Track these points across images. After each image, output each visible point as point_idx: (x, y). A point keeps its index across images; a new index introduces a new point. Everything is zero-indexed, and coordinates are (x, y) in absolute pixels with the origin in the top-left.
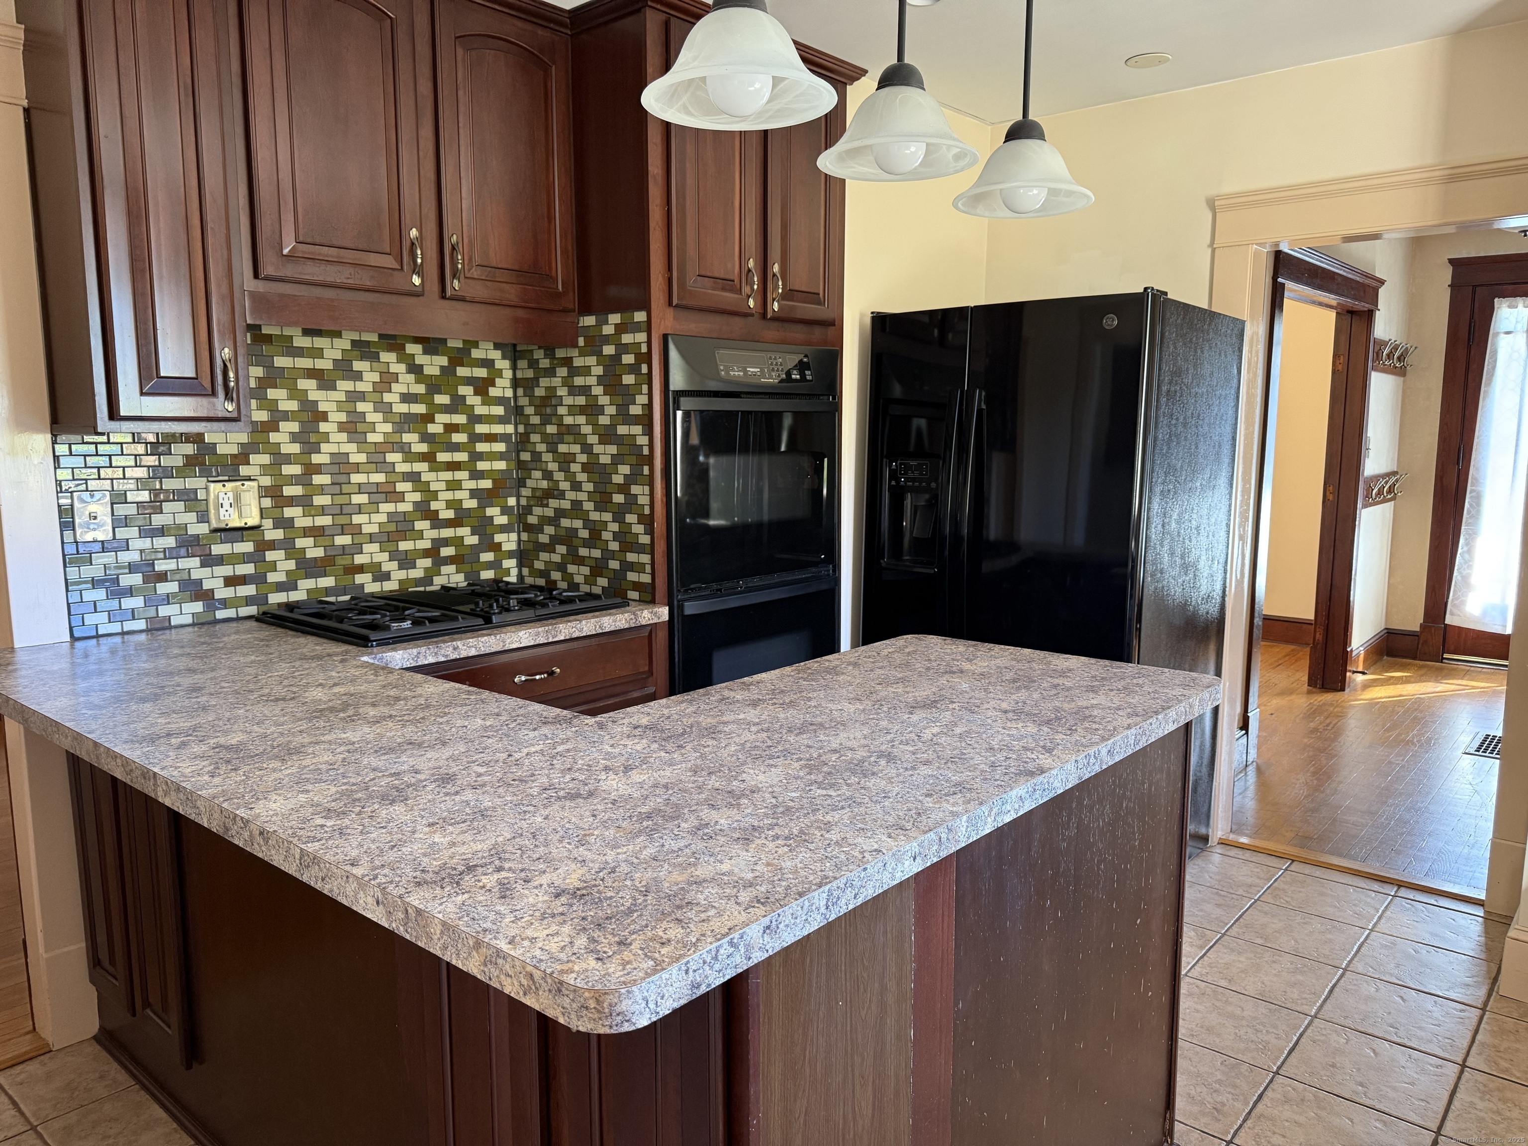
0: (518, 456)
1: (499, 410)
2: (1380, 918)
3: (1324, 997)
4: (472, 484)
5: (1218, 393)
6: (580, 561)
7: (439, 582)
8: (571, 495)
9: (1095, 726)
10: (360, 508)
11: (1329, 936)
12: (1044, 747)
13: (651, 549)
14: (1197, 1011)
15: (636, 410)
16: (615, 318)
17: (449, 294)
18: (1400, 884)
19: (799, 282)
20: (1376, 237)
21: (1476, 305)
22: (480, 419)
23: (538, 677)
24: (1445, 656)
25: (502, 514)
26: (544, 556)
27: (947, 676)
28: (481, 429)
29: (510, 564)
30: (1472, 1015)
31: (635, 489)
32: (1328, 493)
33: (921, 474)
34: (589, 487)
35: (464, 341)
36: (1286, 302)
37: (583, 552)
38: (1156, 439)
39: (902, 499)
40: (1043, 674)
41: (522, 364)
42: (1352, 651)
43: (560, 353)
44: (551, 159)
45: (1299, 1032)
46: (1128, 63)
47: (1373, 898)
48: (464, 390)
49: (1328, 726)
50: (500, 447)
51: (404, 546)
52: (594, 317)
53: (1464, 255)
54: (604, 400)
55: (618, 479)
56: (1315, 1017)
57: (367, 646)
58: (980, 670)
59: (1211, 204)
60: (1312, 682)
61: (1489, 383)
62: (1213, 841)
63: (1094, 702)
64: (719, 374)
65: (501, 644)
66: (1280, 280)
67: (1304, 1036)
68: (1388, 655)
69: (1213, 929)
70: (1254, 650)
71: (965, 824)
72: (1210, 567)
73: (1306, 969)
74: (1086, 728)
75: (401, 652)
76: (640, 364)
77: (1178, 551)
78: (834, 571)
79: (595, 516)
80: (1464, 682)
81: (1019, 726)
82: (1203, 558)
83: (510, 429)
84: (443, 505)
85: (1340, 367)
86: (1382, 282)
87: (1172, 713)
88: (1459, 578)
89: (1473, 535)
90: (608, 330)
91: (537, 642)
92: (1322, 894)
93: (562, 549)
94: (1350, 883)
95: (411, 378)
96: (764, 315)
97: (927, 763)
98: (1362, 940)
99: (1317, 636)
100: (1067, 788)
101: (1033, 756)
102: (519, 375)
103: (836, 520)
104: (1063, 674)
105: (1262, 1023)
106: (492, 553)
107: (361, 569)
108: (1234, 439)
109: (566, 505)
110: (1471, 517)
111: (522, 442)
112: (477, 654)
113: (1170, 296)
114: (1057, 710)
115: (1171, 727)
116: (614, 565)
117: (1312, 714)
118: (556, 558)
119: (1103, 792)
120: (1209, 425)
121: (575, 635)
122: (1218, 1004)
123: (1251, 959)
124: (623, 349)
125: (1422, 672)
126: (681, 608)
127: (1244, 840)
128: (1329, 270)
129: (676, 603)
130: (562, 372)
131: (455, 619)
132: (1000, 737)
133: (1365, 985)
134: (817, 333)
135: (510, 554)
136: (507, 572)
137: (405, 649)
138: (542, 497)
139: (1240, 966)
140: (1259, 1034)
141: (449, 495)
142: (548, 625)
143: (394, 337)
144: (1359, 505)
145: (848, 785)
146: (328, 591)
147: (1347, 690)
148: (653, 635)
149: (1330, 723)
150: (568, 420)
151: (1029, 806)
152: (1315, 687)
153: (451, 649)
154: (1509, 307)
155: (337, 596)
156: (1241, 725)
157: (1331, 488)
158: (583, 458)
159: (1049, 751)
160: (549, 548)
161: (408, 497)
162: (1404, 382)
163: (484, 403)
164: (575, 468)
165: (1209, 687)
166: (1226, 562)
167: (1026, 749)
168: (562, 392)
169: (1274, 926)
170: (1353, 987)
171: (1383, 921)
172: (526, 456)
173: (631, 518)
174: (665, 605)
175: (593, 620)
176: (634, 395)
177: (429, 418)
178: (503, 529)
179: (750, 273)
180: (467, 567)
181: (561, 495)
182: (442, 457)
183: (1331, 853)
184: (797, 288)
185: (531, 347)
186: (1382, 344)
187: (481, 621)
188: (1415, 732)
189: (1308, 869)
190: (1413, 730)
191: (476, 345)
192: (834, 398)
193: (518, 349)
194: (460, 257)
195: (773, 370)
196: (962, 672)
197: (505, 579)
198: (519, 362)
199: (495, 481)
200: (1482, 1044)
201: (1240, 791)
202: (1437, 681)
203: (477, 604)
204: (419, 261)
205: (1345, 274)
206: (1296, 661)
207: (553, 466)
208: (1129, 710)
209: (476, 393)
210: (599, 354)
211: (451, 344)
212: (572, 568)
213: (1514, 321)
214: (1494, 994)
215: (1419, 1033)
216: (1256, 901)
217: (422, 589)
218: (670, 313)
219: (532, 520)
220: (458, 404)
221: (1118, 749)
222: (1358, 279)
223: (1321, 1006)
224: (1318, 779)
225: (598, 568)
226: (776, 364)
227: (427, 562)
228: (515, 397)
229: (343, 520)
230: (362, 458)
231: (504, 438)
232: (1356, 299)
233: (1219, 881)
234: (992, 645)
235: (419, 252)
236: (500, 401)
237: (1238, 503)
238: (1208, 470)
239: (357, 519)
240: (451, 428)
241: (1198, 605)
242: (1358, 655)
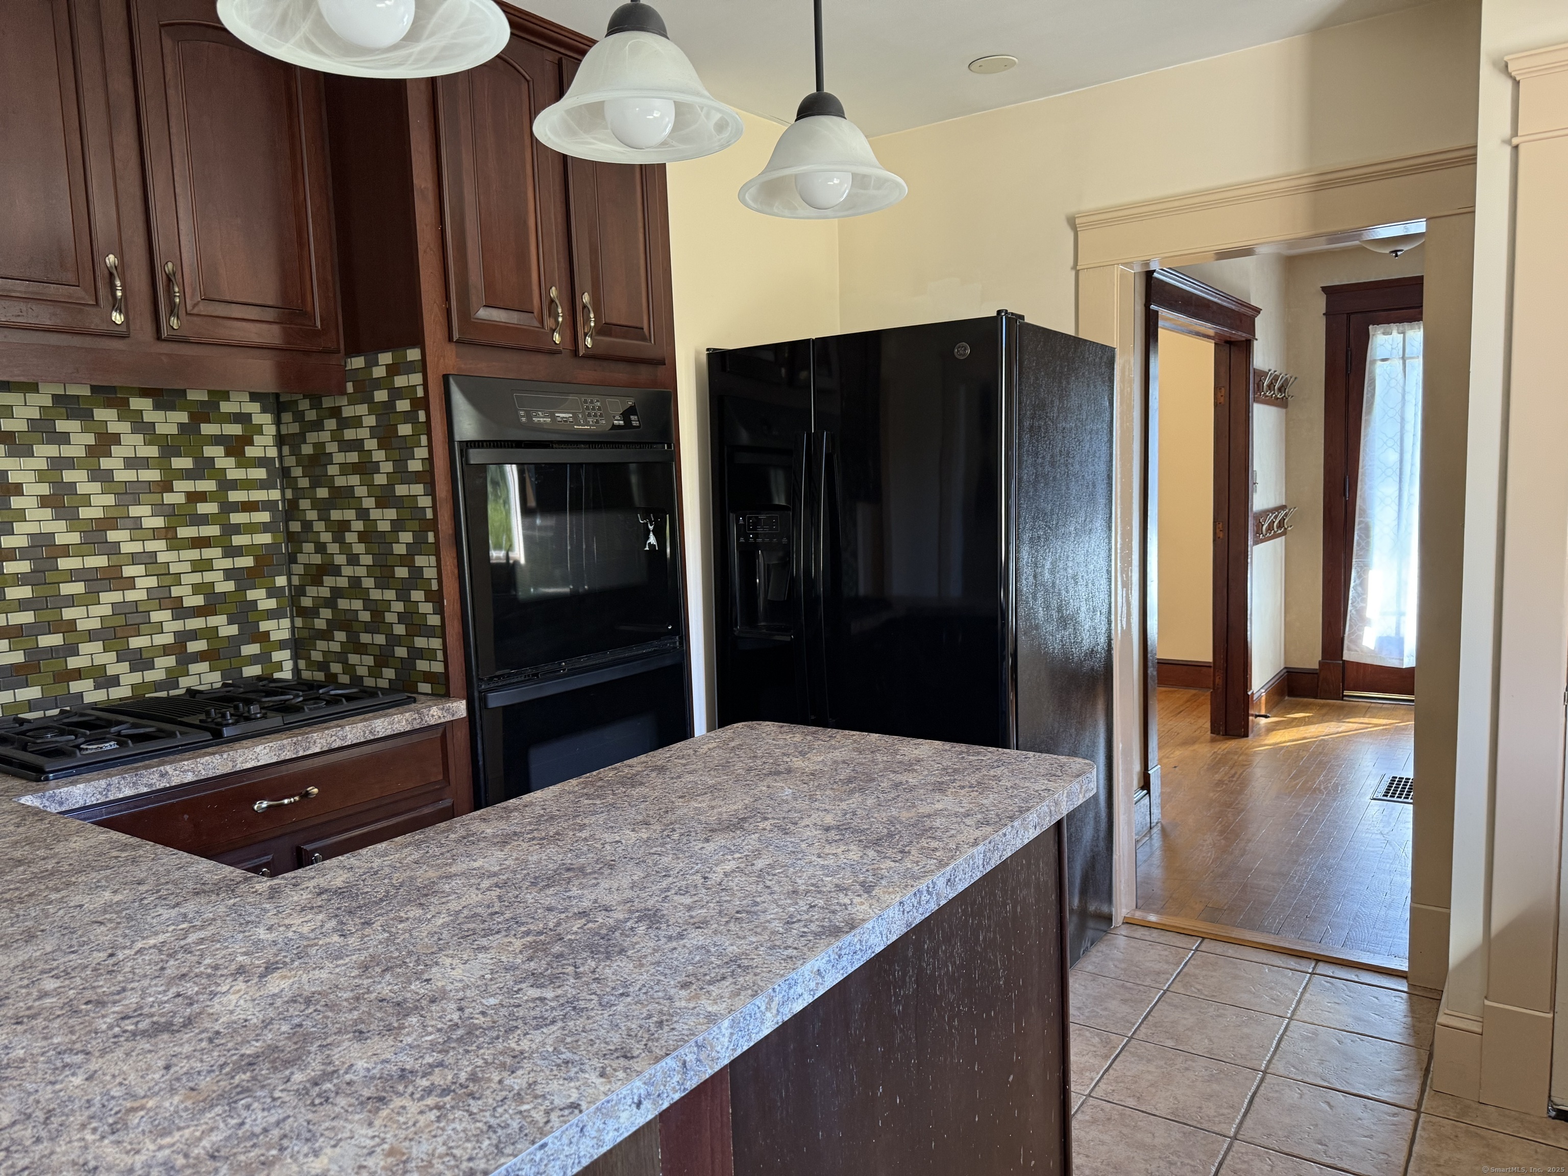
0: (287, 526)
1: (260, 473)
2: (1299, 1002)
3: (1243, 1110)
4: (227, 563)
5: (1088, 427)
6: (361, 649)
7: (185, 683)
8: (347, 571)
9: (934, 844)
10: (72, 601)
11: (1245, 1030)
12: (863, 884)
13: (441, 632)
14: (1103, 1143)
15: (415, 466)
16: (386, 358)
17: (165, 334)
18: (1319, 959)
19: (618, 314)
20: (1247, 252)
21: (1352, 333)
22: (235, 485)
23: (286, 801)
24: (1346, 693)
25: (269, 596)
26: (321, 645)
27: (769, 780)
28: (235, 496)
29: (282, 656)
30: (1406, 1120)
31: (420, 561)
32: (1218, 531)
33: (771, 529)
34: (367, 560)
35: (210, 392)
36: (1161, 332)
37: (365, 638)
38: (1020, 480)
39: (754, 556)
40: (886, 769)
41: (287, 417)
42: (1253, 693)
43: (327, 402)
44: (300, 175)
45: (1218, 1161)
46: (972, 67)
47: (1290, 978)
48: (209, 451)
49: (1233, 776)
50: (264, 517)
51: (136, 643)
52: (363, 358)
53: (1336, 282)
54: (379, 456)
55: (400, 549)
56: (1235, 1138)
57: (38, 780)
58: (812, 767)
59: (1072, 222)
60: (1214, 730)
61: (1370, 411)
62: (1118, 920)
63: (939, 806)
64: (519, 420)
65: (230, 764)
66: (1153, 307)
67: (1224, 1166)
68: (1289, 695)
69: (1119, 1032)
70: (1150, 702)
71: (727, 1033)
72: (1092, 619)
73: (1222, 1076)
74: (923, 848)
75: (82, 786)
76: (417, 411)
77: (1054, 604)
78: (681, 643)
79: (375, 595)
80: (1366, 720)
81: (839, 851)
82: (1083, 609)
83: (275, 495)
84: (188, 590)
85: (1222, 400)
86: (1258, 311)
87: (1032, 817)
88: (1353, 611)
89: (1365, 567)
90: (379, 372)
91: (282, 758)
92: (1235, 977)
93: (340, 636)
94: (1265, 961)
95: (139, 438)
96: (575, 352)
97: (700, 925)
98: (1281, 1032)
99: (1217, 680)
100: (889, 943)
101: (847, 901)
102: (284, 431)
103: (680, 585)
104: (909, 767)
105: (1175, 1153)
106: (258, 645)
107: (78, 674)
108: (1110, 477)
109: (343, 582)
110: (1361, 549)
111: (291, 510)
112: (195, 779)
113: (1027, 320)
114: (892, 821)
115: (1032, 834)
116: (401, 652)
117: (1217, 763)
118: (335, 647)
119: (950, 927)
120: (1081, 463)
121: (335, 745)
122: (1125, 1131)
123: (1161, 1067)
124: (396, 394)
125: (1324, 711)
126: (484, 700)
127: (1153, 918)
128: (1204, 298)
129: (476, 694)
130: (331, 424)
131: (172, 735)
132: (811, 871)
133: (1287, 1090)
134: (644, 373)
135: (282, 645)
136: (279, 666)
137: (89, 781)
138: (316, 575)
139: (1150, 1077)
140: (1173, 1168)
141: (196, 578)
142: (296, 735)
143: (113, 389)
144: (1250, 542)
145: (577, 976)
146: (31, 705)
147: (1251, 736)
148: (449, 736)
149: (1236, 773)
150: (340, 482)
151: (832, 979)
152: (1218, 734)
153: (157, 775)
154: (1384, 334)
155: (45, 710)
156: (1142, 784)
157: (1221, 525)
158: (358, 526)
159: (867, 888)
160: (326, 635)
161: (139, 583)
162: (1286, 413)
163: (239, 466)
164: (351, 537)
165: (1078, 776)
166: (1110, 612)
167: (840, 888)
168: (332, 447)
169: (1185, 1022)
170: (1275, 1095)
171: (1302, 1006)
172: (295, 526)
173: (417, 595)
174: (462, 698)
175: (360, 725)
176: (412, 448)
177: (166, 486)
178: (271, 615)
179: (553, 305)
180: (225, 664)
181: (336, 571)
182: (185, 532)
183: (1242, 926)
184: (614, 322)
185: (295, 397)
186: (1262, 374)
187: (208, 736)
188: (1321, 778)
189: (1219, 948)
190: (1319, 776)
191: (226, 396)
192: (669, 447)
193: (282, 400)
194: (177, 289)
195: (589, 415)
196: (789, 771)
197: (277, 675)
198: (282, 414)
199: (257, 558)
200: (1421, 1158)
201: (1145, 858)
202: (1339, 721)
203: (208, 713)
204: (119, 294)
205: (1219, 302)
206: (1198, 706)
207: (326, 537)
208: (979, 816)
209: (228, 454)
210: (369, 400)
211: (192, 396)
212: (353, 659)
213: (1389, 347)
214: (1428, 1088)
215: (1351, 1149)
216: (1164, 993)
217: (163, 694)
218: (451, 351)
219: (306, 602)
220: (203, 468)
221: (960, 875)
222: (1233, 307)
223: (1241, 1123)
224: (1226, 838)
225: (383, 658)
226: (593, 409)
227: (170, 661)
228: (281, 456)
229: (48, 615)
230: (74, 538)
231: (268, 506)
232: (1232, 328)
233: (1125, 970)
234: (835, 730)
235: (118, 283)
236: (261, 462)
237: (1119, 546)
238: (1083, 513)
239: (68, 614)
240: (195, 497)
241: (1081, 662)
242: (1260, 696)
